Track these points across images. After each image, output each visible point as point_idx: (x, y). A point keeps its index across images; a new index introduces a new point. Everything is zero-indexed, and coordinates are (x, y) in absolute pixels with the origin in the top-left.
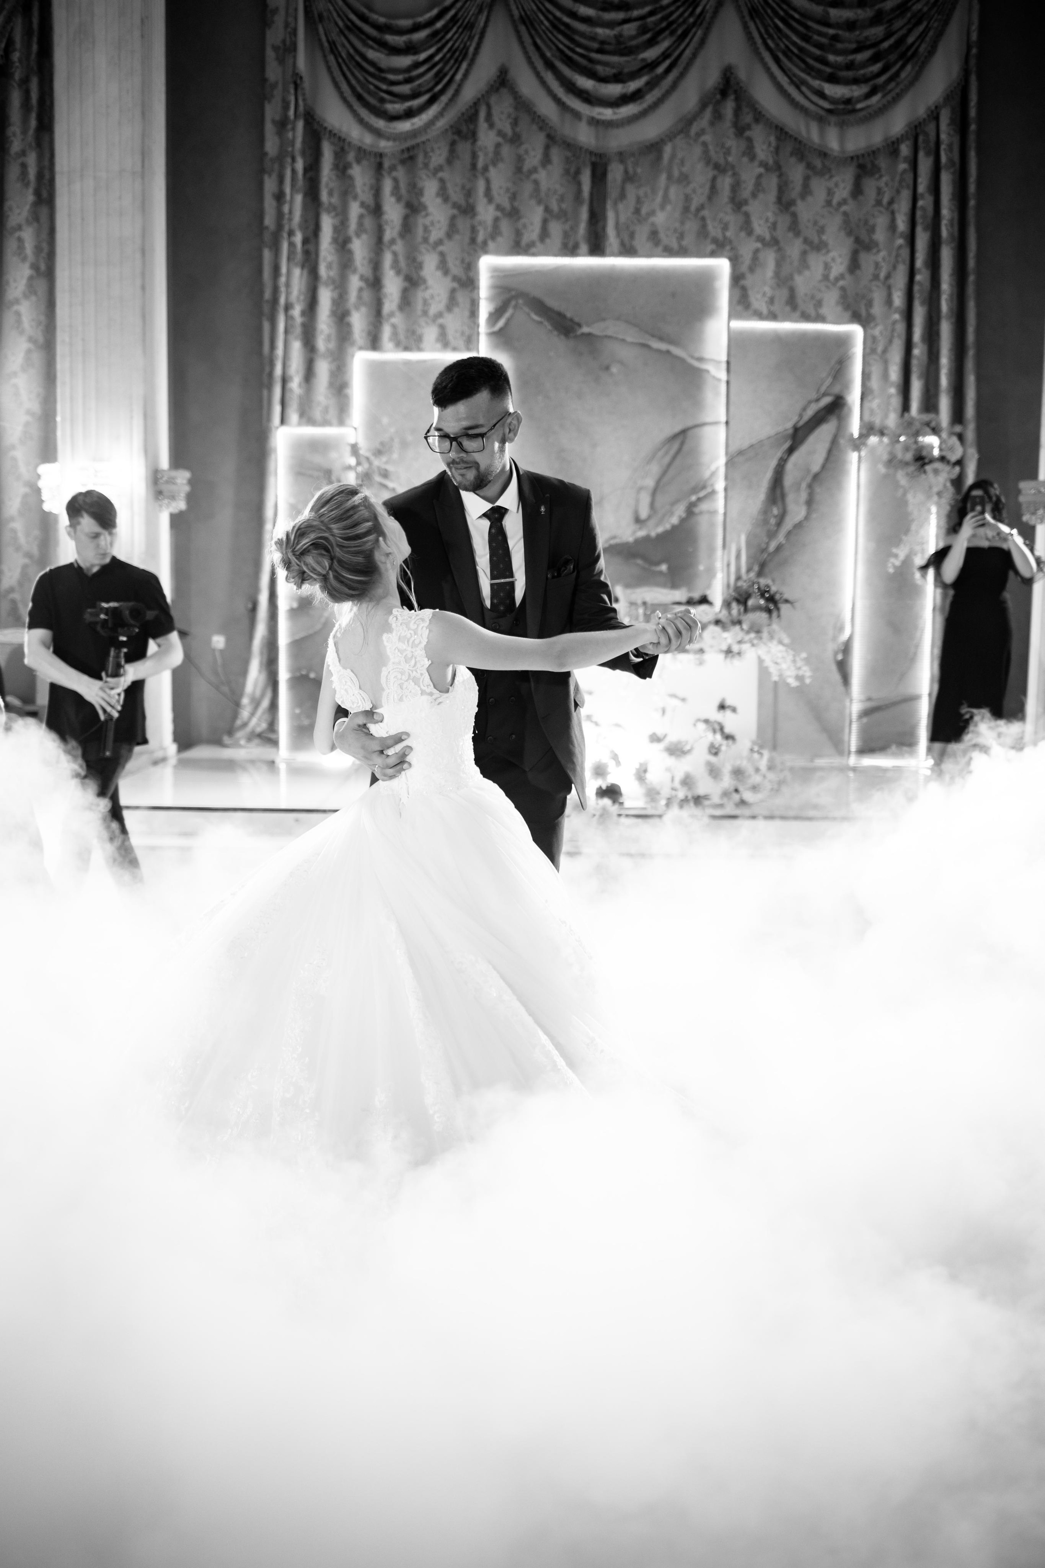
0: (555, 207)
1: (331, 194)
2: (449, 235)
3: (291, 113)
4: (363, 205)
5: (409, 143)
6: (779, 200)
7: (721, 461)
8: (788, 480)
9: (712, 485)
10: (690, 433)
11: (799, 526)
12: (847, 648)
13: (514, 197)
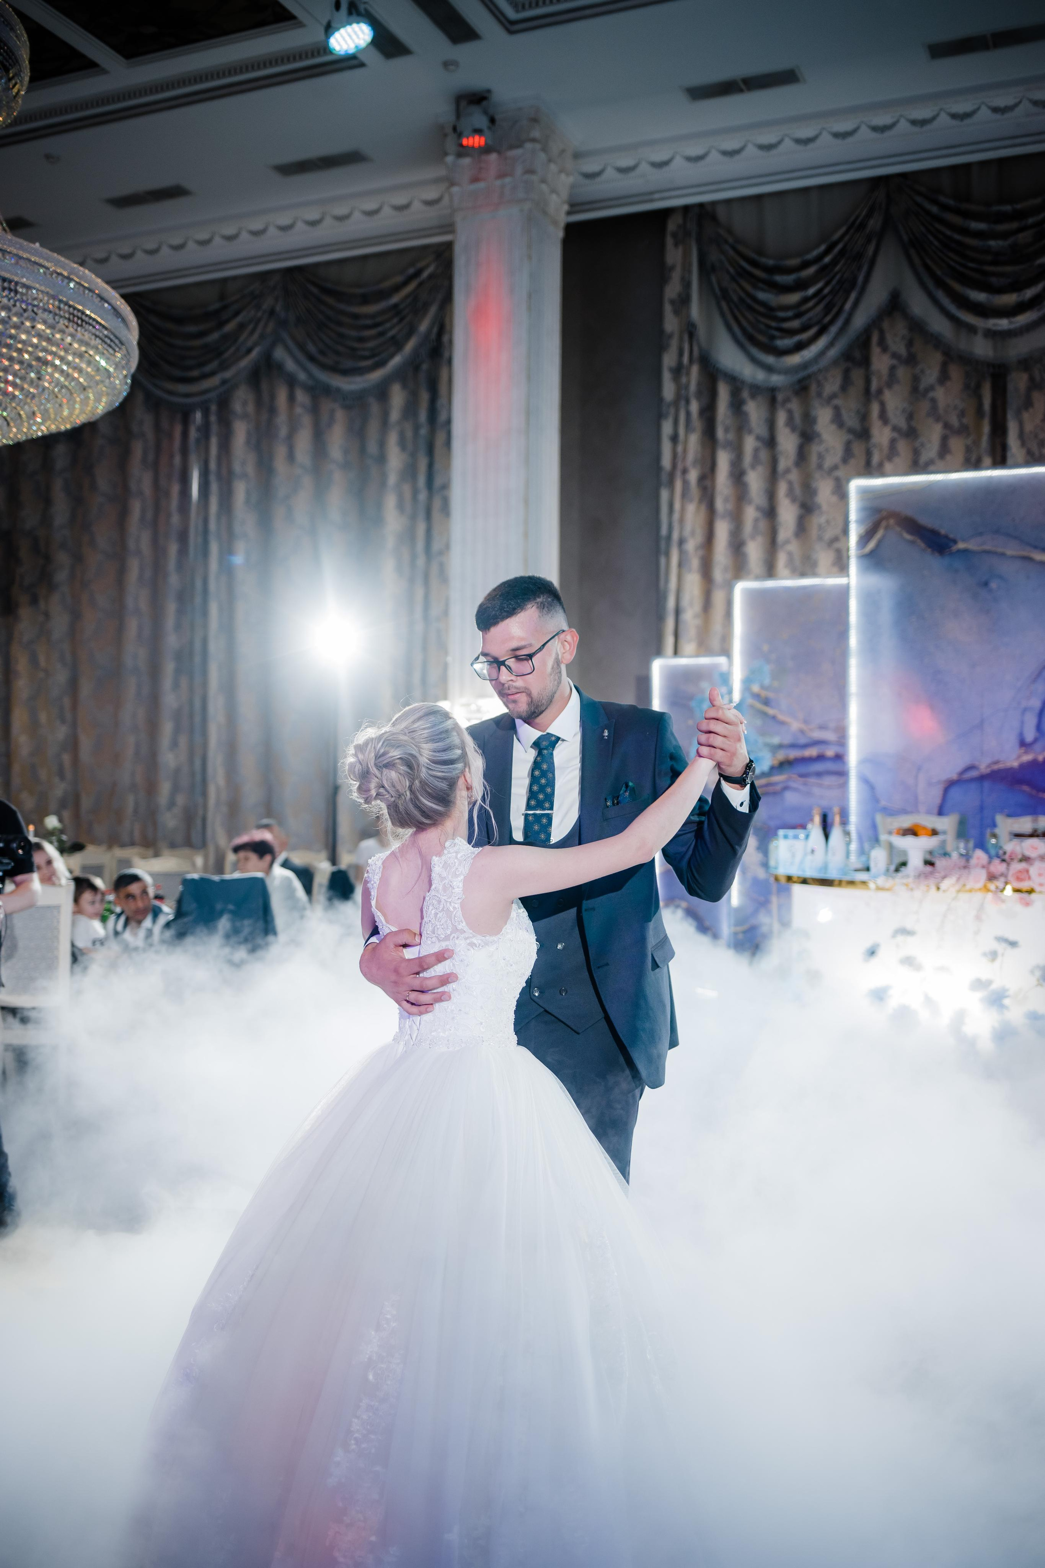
0: (954, 421)
1: (727, 430)
2: (845, 460)
3: (686, 359)
4: (758, 438)
5: (801, 375)
13: (910, 417)
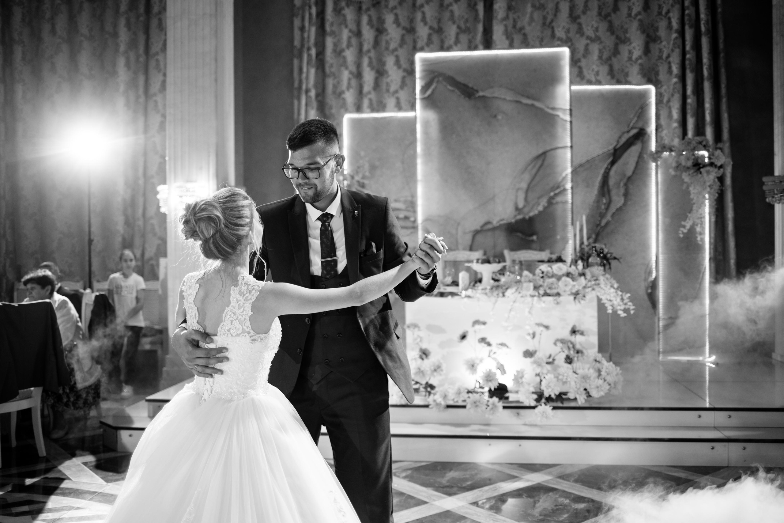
0: (463, 26)
1: (331, 25)
2: (401, 46)
4: (350, 31)
6: (600, 14)
7: (569, 170)
8: (612, 182)
9: (564, 186)
10: (548, 154)
11: (620, 209)
12: (654, 285)
13: (439, 21)
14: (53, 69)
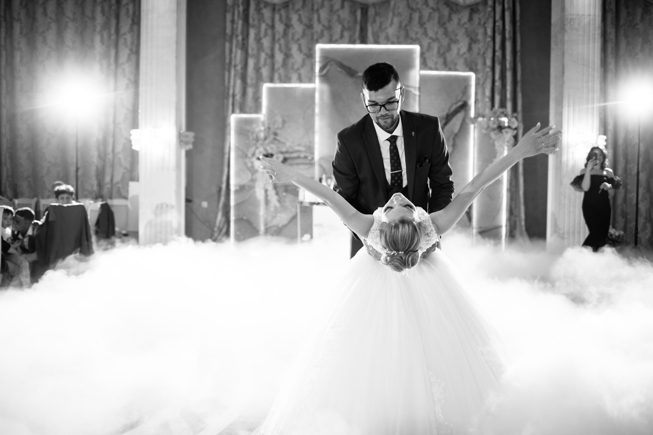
0: (346, 25)
1: (254, 20)
4: (267, 25)
6: (439, 22)
13: (329, 21)
14: (45, 41)
